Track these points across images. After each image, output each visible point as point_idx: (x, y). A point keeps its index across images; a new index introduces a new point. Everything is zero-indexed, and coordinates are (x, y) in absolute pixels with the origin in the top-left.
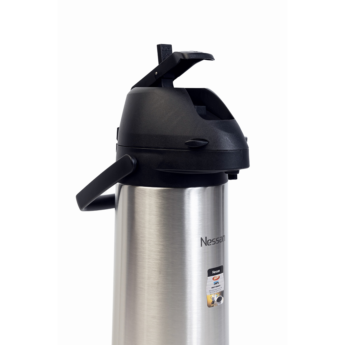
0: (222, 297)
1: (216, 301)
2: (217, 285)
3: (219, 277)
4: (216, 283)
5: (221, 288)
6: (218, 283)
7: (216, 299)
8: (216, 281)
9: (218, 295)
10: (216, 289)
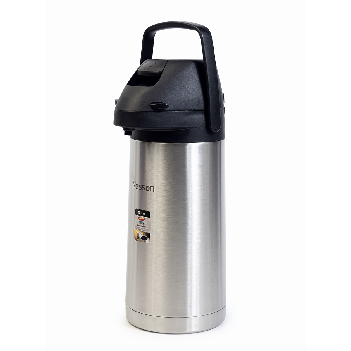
0: (148, 238)
1: (140, 237)
2: (142, 225)
3: (144, 219)
4: (141, 223)
5: (146, 230)
6: (143, 224)
7: (141, 236)
8: (141, 221)
9: (143, 234)
10: (141, 228)
